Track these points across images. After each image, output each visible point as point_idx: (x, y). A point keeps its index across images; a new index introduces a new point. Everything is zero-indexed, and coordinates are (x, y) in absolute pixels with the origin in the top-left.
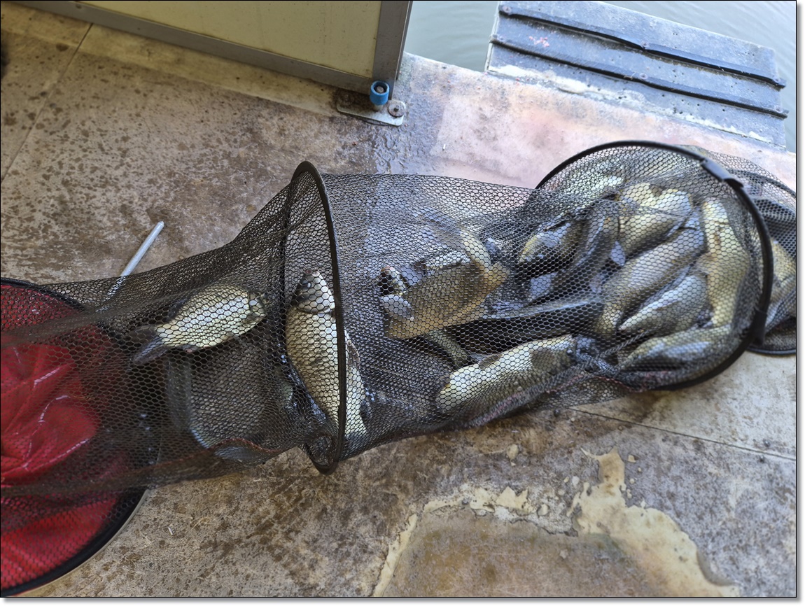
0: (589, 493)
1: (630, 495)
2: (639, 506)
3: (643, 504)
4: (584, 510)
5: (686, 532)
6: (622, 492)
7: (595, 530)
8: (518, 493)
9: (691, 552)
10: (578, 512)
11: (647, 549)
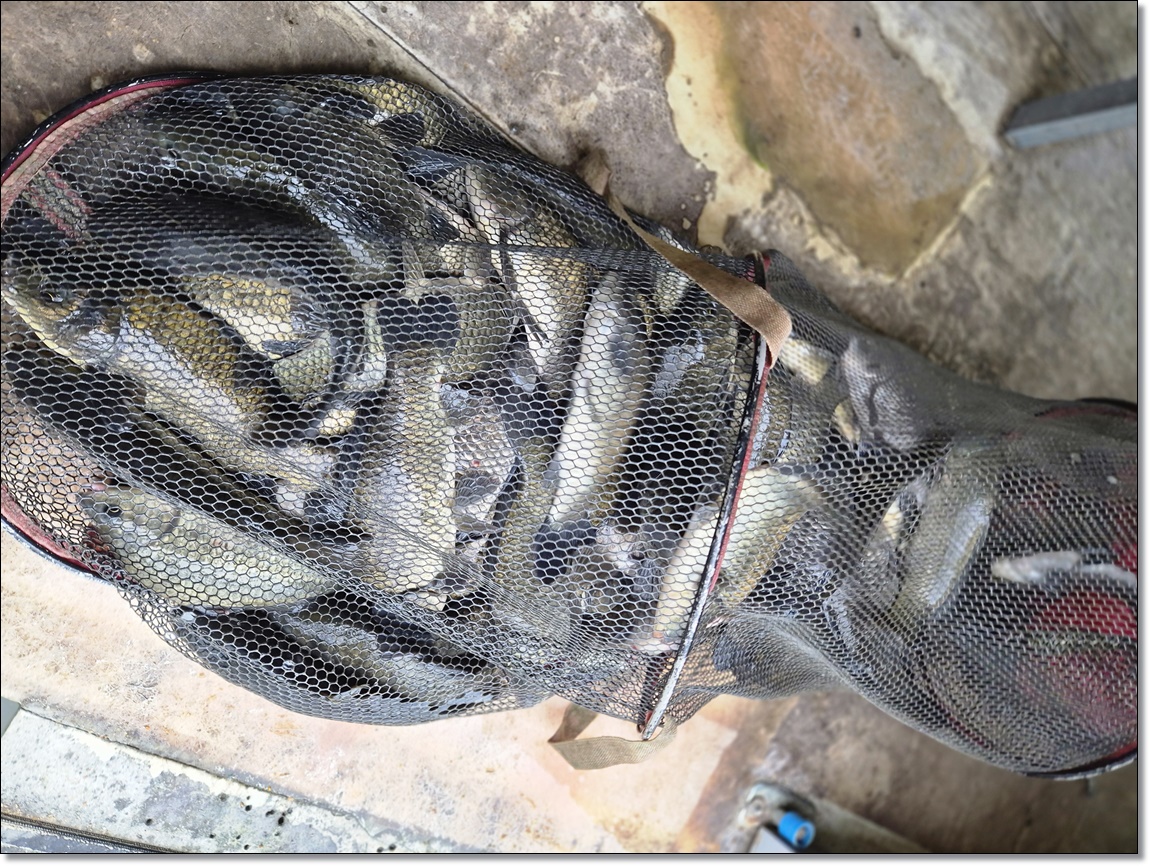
0: (747, 212)
1: (708, 184)
2: (703, 166)
3: (698, 166)
4: (760, 196)
5: (668, 104)
6: (714, 193)
7: (759, 170)
8: (812, 251)
9: (675, 82)
10: (768, 198)
11: (720, 116)
